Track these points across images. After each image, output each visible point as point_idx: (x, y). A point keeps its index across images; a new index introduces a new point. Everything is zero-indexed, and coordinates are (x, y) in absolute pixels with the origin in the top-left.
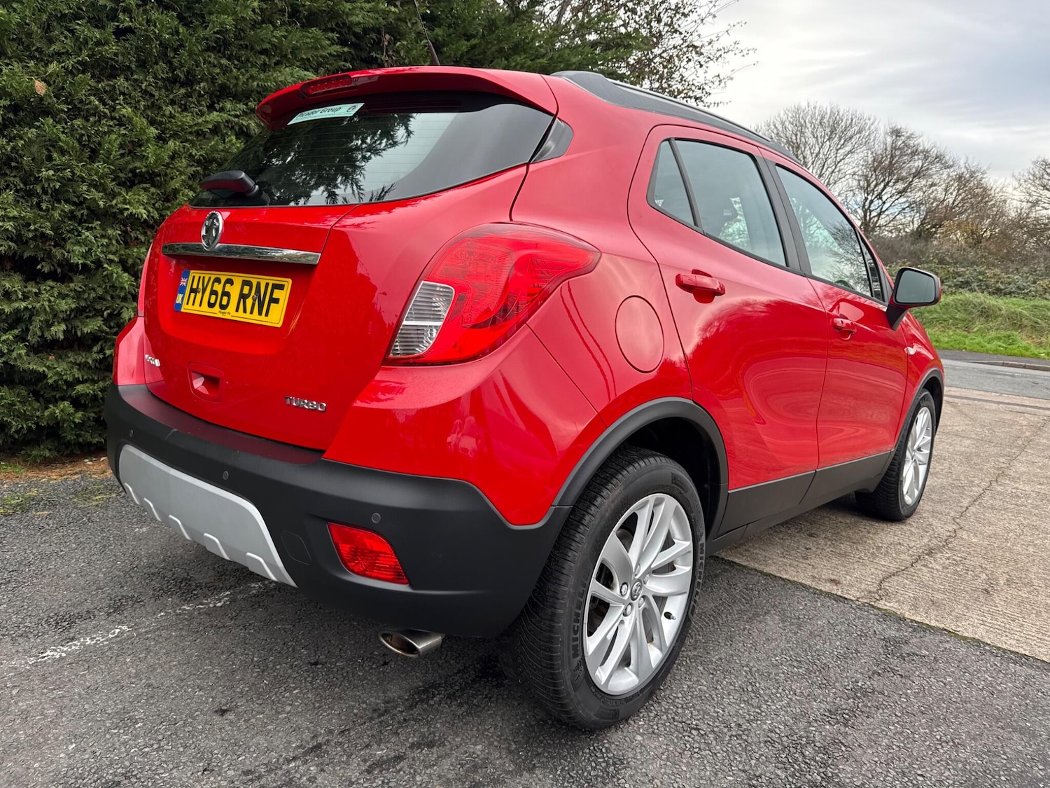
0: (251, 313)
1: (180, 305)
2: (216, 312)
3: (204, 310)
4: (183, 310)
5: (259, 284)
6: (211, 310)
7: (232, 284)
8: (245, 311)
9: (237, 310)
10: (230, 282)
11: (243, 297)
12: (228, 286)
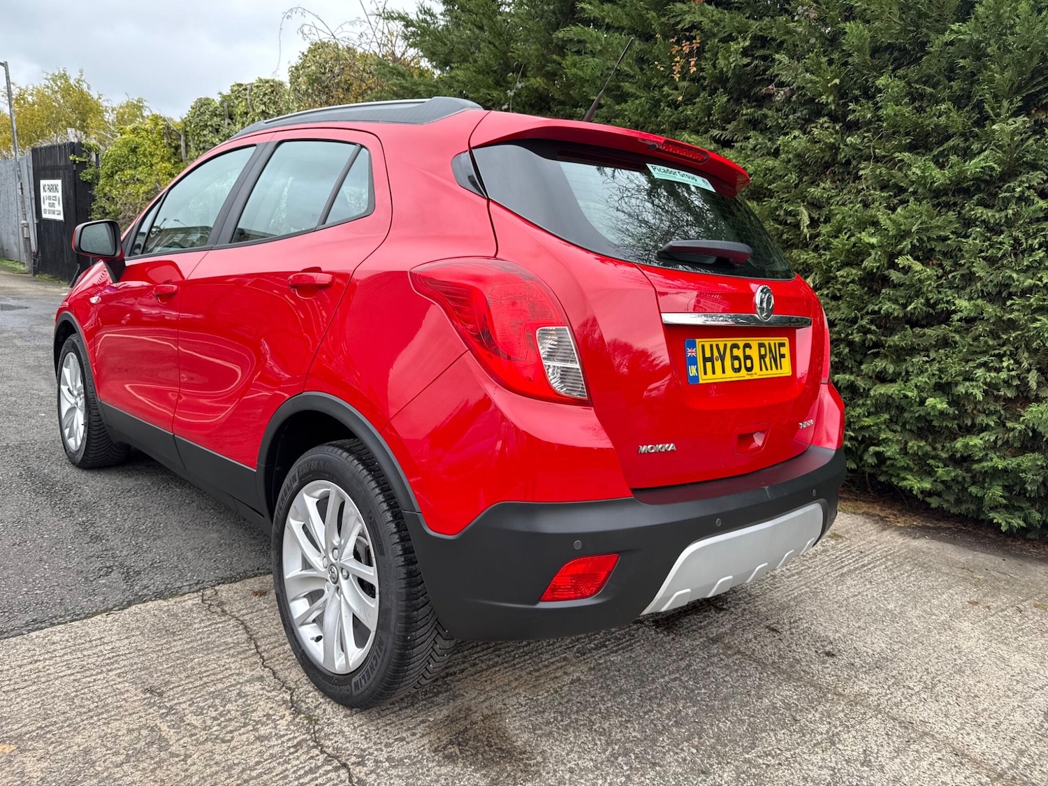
0: (771, 369)
1: (697, 378)
2: (744, 375)
3: (730, 376)
4: (701, 382)
5: (769, 344)
6: (737, 374)
7: (750, 347)
8: (767, 369)
9: (761, 370)
10: (747, 346)
11: (762, 357)
12: (747, 350)
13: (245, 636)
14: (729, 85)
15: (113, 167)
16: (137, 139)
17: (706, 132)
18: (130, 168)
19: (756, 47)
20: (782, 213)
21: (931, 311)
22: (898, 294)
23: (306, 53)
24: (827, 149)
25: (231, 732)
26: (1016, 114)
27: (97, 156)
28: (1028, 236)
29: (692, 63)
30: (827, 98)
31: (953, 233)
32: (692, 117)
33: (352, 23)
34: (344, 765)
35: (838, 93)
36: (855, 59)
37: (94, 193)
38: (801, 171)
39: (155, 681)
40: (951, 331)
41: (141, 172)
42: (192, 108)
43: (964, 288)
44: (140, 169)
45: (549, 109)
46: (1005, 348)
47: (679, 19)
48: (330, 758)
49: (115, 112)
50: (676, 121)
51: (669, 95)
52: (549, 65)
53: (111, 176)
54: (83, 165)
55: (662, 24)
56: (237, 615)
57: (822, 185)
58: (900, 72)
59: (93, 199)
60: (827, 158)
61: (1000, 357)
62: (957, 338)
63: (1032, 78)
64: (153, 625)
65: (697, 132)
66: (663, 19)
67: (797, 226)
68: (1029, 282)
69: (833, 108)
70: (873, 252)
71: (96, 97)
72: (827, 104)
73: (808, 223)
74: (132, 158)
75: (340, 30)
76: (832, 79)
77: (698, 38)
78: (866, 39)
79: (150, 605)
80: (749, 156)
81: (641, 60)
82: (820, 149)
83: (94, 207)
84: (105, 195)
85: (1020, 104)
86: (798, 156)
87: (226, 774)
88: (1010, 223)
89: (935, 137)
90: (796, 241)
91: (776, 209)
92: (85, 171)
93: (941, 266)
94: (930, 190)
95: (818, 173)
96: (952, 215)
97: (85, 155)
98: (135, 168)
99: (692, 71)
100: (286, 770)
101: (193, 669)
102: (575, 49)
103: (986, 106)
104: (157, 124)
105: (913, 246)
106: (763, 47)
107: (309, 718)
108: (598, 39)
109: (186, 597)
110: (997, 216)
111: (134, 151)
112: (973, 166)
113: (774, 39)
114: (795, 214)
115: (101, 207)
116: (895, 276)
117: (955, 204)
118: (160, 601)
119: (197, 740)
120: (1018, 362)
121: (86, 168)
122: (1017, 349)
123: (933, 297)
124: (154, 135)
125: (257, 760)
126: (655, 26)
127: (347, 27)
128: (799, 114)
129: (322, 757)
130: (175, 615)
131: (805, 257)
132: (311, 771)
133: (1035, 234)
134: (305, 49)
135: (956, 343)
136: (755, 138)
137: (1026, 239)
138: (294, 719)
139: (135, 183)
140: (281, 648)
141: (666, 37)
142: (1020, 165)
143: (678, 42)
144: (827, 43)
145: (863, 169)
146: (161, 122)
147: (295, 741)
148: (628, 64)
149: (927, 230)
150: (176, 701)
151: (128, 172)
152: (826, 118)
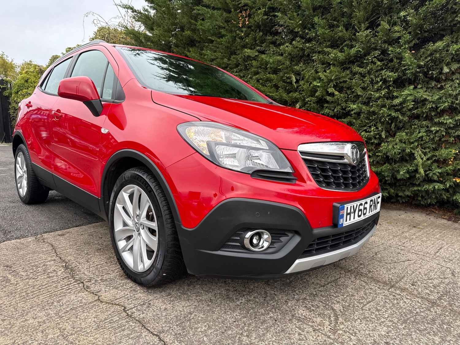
13: (51, 248)
14: (262, 28)
15: (18, 89)
16: (28, 76)
17: (255, 48)
18: (25, 89)
19: (271, 12)
20: (285, 78)
21: (344, 111)
22: (331, 106)
23: (96, 32)
24: (300, 50)
25: (38, 276)
26: (367, 29)
27: (10, 84)
28: (376, 77)
29: (247, 20)
30: (298, 29)
31: (349, 79)
32: (248, 42)
33: (115, 18)
34: (82, 282)
35: (303, 27)
36: (307, 13)
37: (10, 101)
38: (291, 60)
39: (9, 263)
40: (352, 119)
41: (30, 90)
42: (50, 60)
43: (356, 101)
44: (30, 89)
45: (195, 45)
46: (372, 123)
47: (239, 2)
48: (76, 281)
49: (20, 67)
50: (243, 45)
51: (239, 34)
52: (193, 26)
53: (17, 93)
54: (4, 89)
55: (233, 5)
56: (49, 242)
57: (300, 65)
58: (324, 17)
59: (10, 104)
60: (300, 54)
61: (370, 127)
62: (354, 121)
63: (372, 14)
64: (13, 247)
65: (251, 49)
66: (233, 3)
67: (291, 83)
68: (377, 95)
69: (301, 33)
70: (319, 89)
71: (10, 60)
72: (298, 32)
73: (295, 81)
74: (26, 84)
75: (110, 21)
76: (299, 21)
77: (248, 10)
78: (309, 4)
79: (13, 241)
80: (271, 56)
81: (227, 21)
82: (298, 50)
83: (10, 107)
84: (15, 101)
85: (368, 25)
86: (290, 54)
87: (32, 288)
88: (369, 73)
89: (340, 42)
90: (292, 90)
91: (283, 77)
92: (5, 91)
93: (346, 93)
94: (339, 62)
95: (298, 61)
96: (348, 72)
97: (5, 84)
98: (28, 89)
99: (247, 24)
100: (58, 285)
101: (26, 259)
102: (201, 18)
103: (356, 27)
104: (36, 69)
105: (334, 85)
106: (274, 12)
107: (71, 270)
108: (208, 12)
109: (29, 238)
110: (364, 70)
111: (27, 81)
112: (353, 51)
113: (277, 8)
114: (289, 78)
115: (13, 107)
116: (328, 98)
117: (349, 68)
118: (17, 240)
119: (23, 279)
120: (377, 128)
121: (6, 90)
122: (377, 123)
123: (344, 105)
124: (35, 73)
125: (46, 283)
126: (231, 6)
127: (113, 20)
128: (289, 37)
129: (73, 281)
130: (23, 244)
131: (295, 95)
132: (68, 285)
133: (378, 76)
134: (96, 31)
135: (354, 123)
136: (273, 48)
137: (376, 79)
138: (65, 271)
139: (27, 95)
140: (65, 251)
141: (235, 10)
142: (371, 49)
143: (241, 12)
144: (297, 7)
145: (314, 56)
146: (37, 67)
147: (64, 277)
148: (222, 22)
149: (340, 78)
150: (17, 269)
151: (25, 90)
152: (298, 38)
